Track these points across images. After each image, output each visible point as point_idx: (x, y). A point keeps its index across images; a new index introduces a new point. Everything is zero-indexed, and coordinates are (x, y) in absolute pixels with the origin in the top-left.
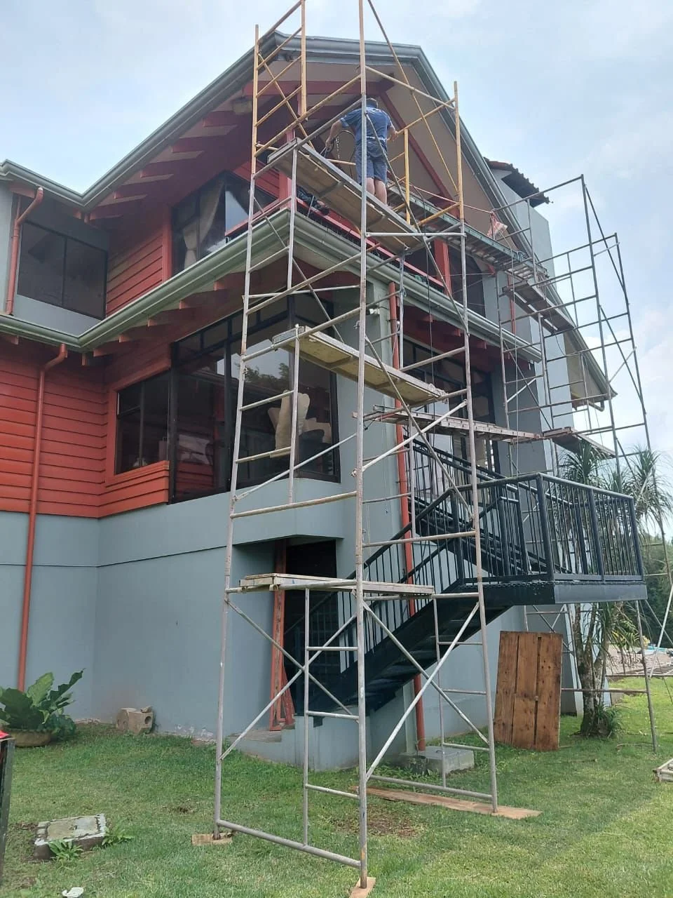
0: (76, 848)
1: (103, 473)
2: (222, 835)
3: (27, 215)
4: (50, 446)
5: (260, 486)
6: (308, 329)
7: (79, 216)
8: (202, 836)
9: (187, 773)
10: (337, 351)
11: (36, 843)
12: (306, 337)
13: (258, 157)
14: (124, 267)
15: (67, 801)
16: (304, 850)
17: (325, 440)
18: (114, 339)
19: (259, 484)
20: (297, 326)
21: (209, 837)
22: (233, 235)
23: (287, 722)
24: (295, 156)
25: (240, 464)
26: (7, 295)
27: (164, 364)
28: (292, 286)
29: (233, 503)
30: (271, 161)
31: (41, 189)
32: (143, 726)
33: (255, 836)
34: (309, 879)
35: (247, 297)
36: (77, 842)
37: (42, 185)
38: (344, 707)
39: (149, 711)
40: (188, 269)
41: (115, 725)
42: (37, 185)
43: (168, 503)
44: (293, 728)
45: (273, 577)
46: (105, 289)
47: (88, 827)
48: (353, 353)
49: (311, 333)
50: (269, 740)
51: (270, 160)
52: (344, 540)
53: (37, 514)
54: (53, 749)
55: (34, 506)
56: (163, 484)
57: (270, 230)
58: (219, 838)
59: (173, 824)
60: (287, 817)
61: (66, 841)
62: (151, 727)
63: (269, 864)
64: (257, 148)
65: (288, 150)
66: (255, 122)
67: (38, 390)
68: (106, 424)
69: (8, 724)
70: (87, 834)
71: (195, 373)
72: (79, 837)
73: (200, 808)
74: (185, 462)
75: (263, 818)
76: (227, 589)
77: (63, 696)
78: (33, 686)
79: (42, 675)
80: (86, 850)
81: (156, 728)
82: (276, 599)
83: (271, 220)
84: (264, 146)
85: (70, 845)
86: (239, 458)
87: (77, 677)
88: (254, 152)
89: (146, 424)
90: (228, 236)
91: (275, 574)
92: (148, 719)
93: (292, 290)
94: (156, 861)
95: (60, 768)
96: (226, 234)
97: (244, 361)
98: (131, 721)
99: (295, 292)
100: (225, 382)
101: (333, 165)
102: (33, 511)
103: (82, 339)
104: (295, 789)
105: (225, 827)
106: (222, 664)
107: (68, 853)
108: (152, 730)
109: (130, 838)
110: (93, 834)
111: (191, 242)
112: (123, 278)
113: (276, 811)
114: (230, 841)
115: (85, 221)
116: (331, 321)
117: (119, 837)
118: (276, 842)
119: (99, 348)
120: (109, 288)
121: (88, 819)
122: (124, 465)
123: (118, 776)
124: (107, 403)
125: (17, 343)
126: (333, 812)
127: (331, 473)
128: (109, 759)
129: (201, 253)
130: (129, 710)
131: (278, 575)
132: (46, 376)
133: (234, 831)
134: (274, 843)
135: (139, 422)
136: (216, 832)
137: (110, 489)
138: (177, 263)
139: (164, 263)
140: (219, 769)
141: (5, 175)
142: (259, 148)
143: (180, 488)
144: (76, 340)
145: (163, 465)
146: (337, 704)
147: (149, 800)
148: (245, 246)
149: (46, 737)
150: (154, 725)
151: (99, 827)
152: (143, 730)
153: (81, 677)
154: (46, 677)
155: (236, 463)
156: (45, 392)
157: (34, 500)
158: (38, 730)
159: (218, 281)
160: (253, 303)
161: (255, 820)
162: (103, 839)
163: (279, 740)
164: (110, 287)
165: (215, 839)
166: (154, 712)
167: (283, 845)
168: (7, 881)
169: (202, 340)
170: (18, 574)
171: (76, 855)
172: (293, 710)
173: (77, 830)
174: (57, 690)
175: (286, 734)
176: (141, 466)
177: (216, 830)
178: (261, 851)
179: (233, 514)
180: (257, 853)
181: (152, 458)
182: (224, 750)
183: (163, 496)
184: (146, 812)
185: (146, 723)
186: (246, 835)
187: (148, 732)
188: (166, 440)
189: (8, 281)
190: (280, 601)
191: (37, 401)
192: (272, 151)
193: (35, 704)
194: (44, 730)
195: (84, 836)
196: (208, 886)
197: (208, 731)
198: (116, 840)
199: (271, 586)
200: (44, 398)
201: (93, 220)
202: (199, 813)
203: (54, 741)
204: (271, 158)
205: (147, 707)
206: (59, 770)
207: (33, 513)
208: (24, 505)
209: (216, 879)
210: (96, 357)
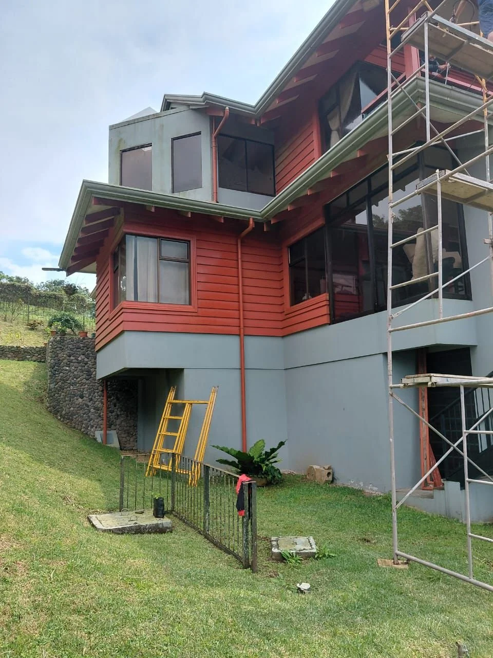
0: (298, 557)
1: (283, 306)
2: (400, 562)
3: (220, 130)
4: (248, 290)
5: (415, 303)
6: (448, 172)
7: (253, 123)
8: (385, 561)
9: (363, 514)
10: (473, 187)
11: (273, 550)
12: (447, 179)
13: (392, 40)
14: (287, 154)
15: (286, 525)
16: (470, 582)
17: (455, 266)
18: (285, 209)
19: (413, 302)
20: (438, 171)
21: (390, 562)
22: (368, 111)
23: (435, 485)
24: (426, 28)
25: (393, 290)
26: (213, 189)
27: (320, 222)
28: (431, 139)
29: (390, 320)
30: (405, 39)
31: (227, 108)
32: (326, 478)
33: (426, 566)
34: (477, 604)
35: (391, 156)
36: (299, 553)
37: (228, 105)
38: (488, 476)
39: (329, 468)
40: (334, 146)
41: (306, 476)
42: (224, 106)
43: (330, 324)
44: (443, 489)
45: (431, 377)
46: (274, 174)
47: (304, 544)
48: (489, 187)
49: (451, 175)
50: (423, 497)
51: (403, 38)
52: (478, 347)
53: (245, 335)
54: (269, 489)
55: (242, 330)
56: (325, 310)
57: (405, 96)
58: (398, 564)
59: (361, 550)
60: (448, 554)
61: (292, 551)
62: (331, 479)
63: (441, 588)
64: (391, 32)
65: (419, 25)
66: (387, 10)
67: (237, 253)
68: (282, 271)
69: (240, 471)
70: (304, 549)
71: (343, 226)
72: (299, 550)
73: (379, 541)
74: (339, 293)
75: (429, 553)
76: (391, 385)
77: (273, 455)
78: (252, 447)
79: (258, 440)
80: (305, 559)
81: (335, 481)
82: (420, 394)
83: (405, 88)
84: (396, 28)
85: (294, 555)
86: (392, 286)
87: (282, 444)
88: (389, 36)
89: (309, 269)
90: (364, 113)
91: (432, 374)
92: (329, 474)
93: (431, 142)
94: (355, 574)
95: (277, 502)
96: (362, 111)
97: (392, 207)
98: (318, 474)
99: (433, 144)
100: (368, 230)
101: (462, 28)
102: (241, 333)
103: (263, 212)
104: (450, 535)
105: (402, 556)
106: (391, 440)
107: (294, 559)
108: (332, 482)
109: (334, 555)
110: (308, 550)
111: (334, 124)
112: (286, 162)
113: (438, 549)
114: (406, 566)
115: (258, 125)
116: (462, 165)
117: (327, 554)
118: (444, 572)
119: (275, 217)
120: (276, 174)
121: (302, 539)
122: (296, 298)
123: (316, 512)
124: (282, 256)
125: (223, 221)
126: (486, 556)
127: (463, 293)
128: (307, 500)
129: (342, 132)
130: (315, 467)
131: (435, 375)
132: (242, 242)
133: (409, 560)
134: (442, 573)
135: (305, 268)
136: (396, 559)
137: (288, 316)
138: (325, 144)
139: (316, 145)
140: (395, 515)
141: (204, 104)
142: (393, 31)
143: (337, 313)
144: (259, 214)
145: (324, 297)
146: (482, 473)
147: (340, 530)
148: (387, 112)
149: (264, 481)
150: (333, 478)
151: (311, 546)
152: (327, 481)
153: (284, 444)
154: (260, 442)
155: (390, 289)
156: (242, 253)
157: (242, 326)
158: (259, 476)
159: (360, 149)
160: (395, 160)
161: (423, 553)
162: (315, 553)
163: (432, 497)
164: (278, 171)
165: (395, 564)
166: (332, 469)
167: (450, 575)
168: (260, 571)
169: (348, 199)
170: (236, 375)
171: (299, 561)
172: (439, 476)
173: (297, 546)
174: (269, 451)
175: (437, 493)
176: (308, 299)
177: (396, 558)
178: (433, 578)
179: (390, 329)
180: (430, 578)
181: (315, 293)
182: (397, 503)
183: (326, 319)
184: (340, 539)
185: (328, 477)
186: (418, 564)
187: (330, 483)
188: (325, 278)
189: (212, 179)
190: (423, 394)
191: (238, 260)
192: (405, 31)
193: (255, 459)
194: (263, 476)
195: (302, 550)
196: (397, 597)
197: (373, 486)
198: (324, 556)
199: (430, 383)
200: (241, 258)
201: (262, 124)
202: (379, 545)
203: (269, 484)
204: (404, 36)
205: (328, 466)
206: (276, 504)
207: (242, 335)
208: (236, 330)
209: (402, 593)
210: (274, 224)
